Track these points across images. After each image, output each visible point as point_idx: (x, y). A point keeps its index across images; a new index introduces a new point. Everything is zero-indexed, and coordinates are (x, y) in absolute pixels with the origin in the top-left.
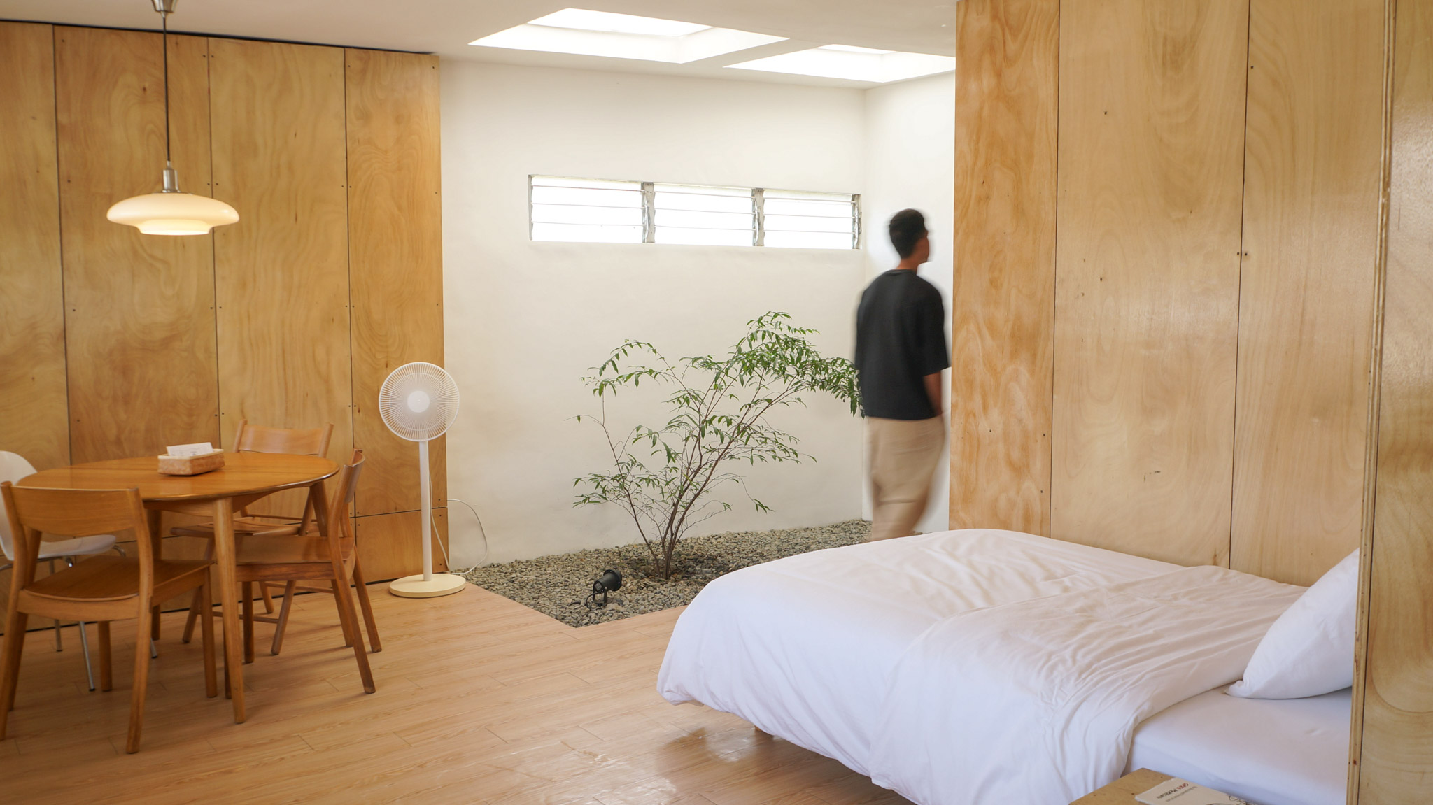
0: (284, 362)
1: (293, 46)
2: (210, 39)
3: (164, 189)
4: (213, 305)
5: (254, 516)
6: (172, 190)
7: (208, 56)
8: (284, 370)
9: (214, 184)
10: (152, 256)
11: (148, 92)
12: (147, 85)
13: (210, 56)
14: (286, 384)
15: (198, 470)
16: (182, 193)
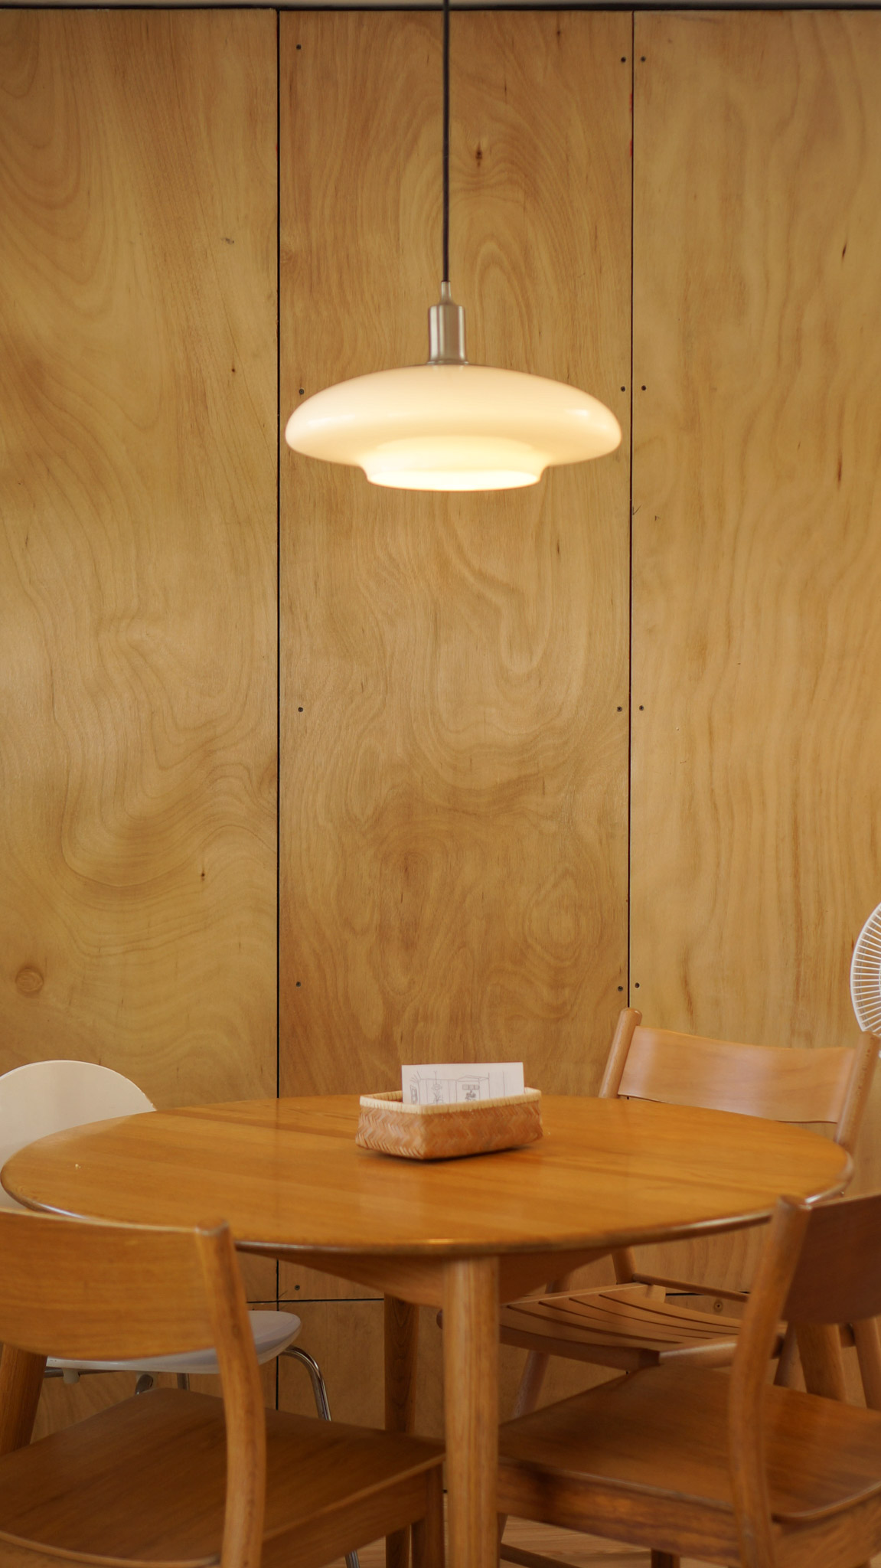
0: (796, 857)
1: (844, 14)
2: (638, 14)
3: (429, 359)
4: (623, 702)
5: (649, 1282)
6: (450, 359)
7: (633, 59)
8: (796, 875)
9: (637, 388)
10: (481, 576)
11: (487, 161)
12: (484, 146)
13: (637, 59)
14: (798, 914)
15: (448, 1148)
16: (470, 364)
